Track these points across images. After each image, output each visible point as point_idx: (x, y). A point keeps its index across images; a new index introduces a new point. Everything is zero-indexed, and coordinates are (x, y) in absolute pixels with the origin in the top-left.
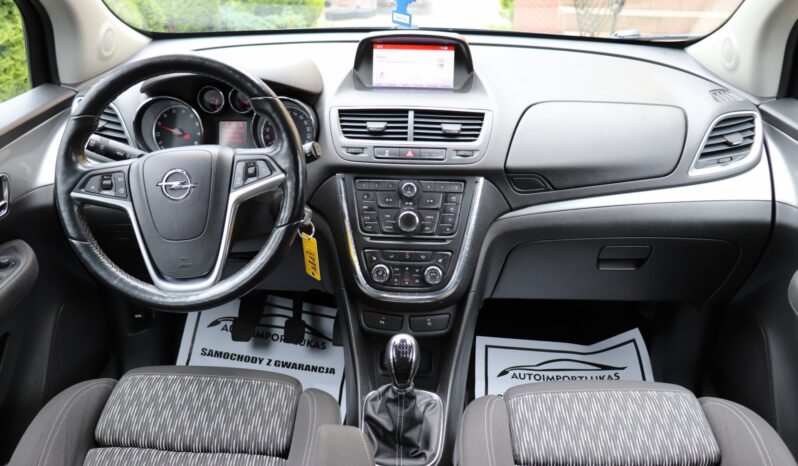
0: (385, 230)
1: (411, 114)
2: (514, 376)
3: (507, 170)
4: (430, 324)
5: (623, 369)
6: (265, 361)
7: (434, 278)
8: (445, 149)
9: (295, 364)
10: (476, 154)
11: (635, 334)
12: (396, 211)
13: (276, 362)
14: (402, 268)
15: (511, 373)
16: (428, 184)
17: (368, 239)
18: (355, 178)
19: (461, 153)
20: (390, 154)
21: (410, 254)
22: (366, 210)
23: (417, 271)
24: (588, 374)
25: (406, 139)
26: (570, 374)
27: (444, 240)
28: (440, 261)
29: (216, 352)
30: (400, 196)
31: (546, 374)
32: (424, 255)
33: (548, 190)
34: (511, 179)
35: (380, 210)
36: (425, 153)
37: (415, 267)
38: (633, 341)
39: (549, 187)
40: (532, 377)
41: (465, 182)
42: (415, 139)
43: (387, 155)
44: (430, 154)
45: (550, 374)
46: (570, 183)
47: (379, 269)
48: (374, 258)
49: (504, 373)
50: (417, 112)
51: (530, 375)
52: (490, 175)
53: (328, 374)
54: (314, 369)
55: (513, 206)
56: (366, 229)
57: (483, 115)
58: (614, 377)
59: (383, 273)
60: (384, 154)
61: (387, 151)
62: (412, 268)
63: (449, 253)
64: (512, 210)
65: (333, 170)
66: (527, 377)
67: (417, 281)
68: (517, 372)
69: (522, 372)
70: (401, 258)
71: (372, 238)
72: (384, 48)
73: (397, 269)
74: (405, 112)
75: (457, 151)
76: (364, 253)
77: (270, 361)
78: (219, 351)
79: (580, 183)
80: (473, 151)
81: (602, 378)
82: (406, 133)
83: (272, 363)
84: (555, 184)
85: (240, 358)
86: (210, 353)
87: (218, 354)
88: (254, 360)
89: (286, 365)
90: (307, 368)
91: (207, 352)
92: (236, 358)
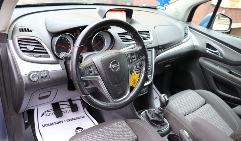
4: (144, 91)
6: (64, 121)
8: (147, 42)
9: (72, 119)
10: (153, 43)
27: (149, 67)
28: (150, 73)
29: (47, 124)
33: (163, 49)
34: (159, 48)
41: (151, 50)
52: (155, 48)
53: (83, 118)
55: (158, 55)
57: (149, 31)
77: (65, 121)
78: (48, 124)
80: (151, 42)
83: (66, 121)
85: (55, 123)
86: (45, 126)
87: (48, 125)
88: (60, 122)
89: (70, 120)
90: (77, 118)
91: (44, 126)
92: (54, 124)
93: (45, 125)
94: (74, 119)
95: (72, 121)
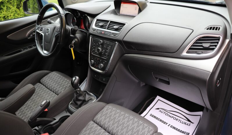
1: (109, 22)
2: (160, 111)
3: (123, 41)
4: (104, 80)
5: (193, 123)
7: (100, 67)
8: (111, 32)
14: (97, 62)
15: (160, 110)
16: (106, 41)
17: (92, 54)
18: (93, 37)
19: (114, 34)
21: (99, 59)
22: (93, 46)
24: (182, 120)
25: (105, 29)
26: (177, 117)
27: (105, 57)
28: (104, 63)
31: (170, 114)
32: (101, 60)
39: (135, 49)
40: (165, 113)
42: (107, 29)
43: (99, 32)
44: (107, 34)
45: (171, 115)
49: (158, 109)
50: (111, 22)
51: (165, 112)
55: (126, 53)
57: (125, 24)
58: (189, 125)
59: (92, 62)
60: (98, 32)
63: (106, 62)
65: (90, 34)
66: (164, 113)
68: (162, 110)
69: (163, 111)
71: (94, 53)
76: (91, 57)
81: (185, 123)
82: (106, 27)
84: (137, 48)
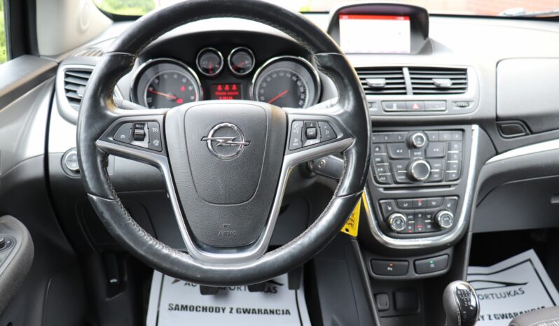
0: (399, 181)
1: (406, 71)
3: (498, 118)
4: (432, 266)
5: (525, 284)
6: (228, 310)
7: (447, 222)
8: (445, 101)
9: (254, 310)
10: (471, 105)
11: (531, 254)
12: (407, 162)
13: (237, 310)
14: (415, 215)
16: (434, 135)
17: (381, 190)
20: (398, 107)
21: (422, 202)
22: (379, 162)
23: (429, 216)
24: (497, 291)
25: (405, 94)
27: (449, 186)
28: (449, 205)
29: (182, 306)
30: (411, 146)
32: (434, 201)
33: (527, 134)
34: (499, 127)
35: (393, 162)
36: (429, 105)
37: (428, 213)
38: (529, 260)
39: (528, 131)
41: (463, 130)
42: (415, 94)
43: (395, 109)
44: (433, 107)
46: (544, 128)
47: (396, 219)
48: (390, 208)
50: (410, 69)
52: (484, 123)
53: (285, 315)
54: (272, 312)
55: (499, 151)
56: (381, 180)
57: (465, 70)
58: (519, 292)
59: (402, 221)
60: (392, 107)
61: (395, 105)
62: (424, 215)
63: (456, 198)
64: (497, 153)
67: (429, 227)
70: (414, 206)
71: (386, 189)
72: (350, 18)
73: (411, 217)
74: (400, 68)
75: (456, 102)
76: (380, 205)
77: (232, 309)
78: (185, 305)
79: (552, 127)
80: (468, 102)
81: (509, 294)
82: (404, 88)
83: (234, 311)
84: (533, 129)
85: (205, 309)
86: (177, 308)
87: (184, 308)
88: (217, 310)
89: (246, 311)
90: (266, 312)
91: (174, 307)
92: (201, 309)
93: (177, 305)
94: (260, 311)
95: (251, 316)
